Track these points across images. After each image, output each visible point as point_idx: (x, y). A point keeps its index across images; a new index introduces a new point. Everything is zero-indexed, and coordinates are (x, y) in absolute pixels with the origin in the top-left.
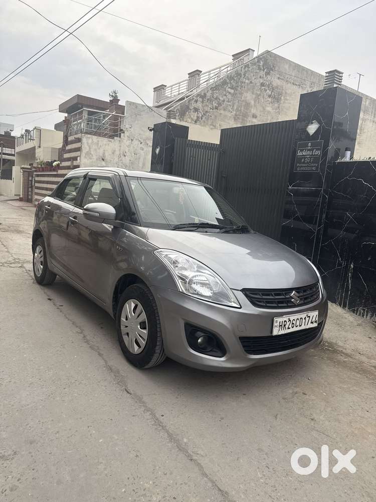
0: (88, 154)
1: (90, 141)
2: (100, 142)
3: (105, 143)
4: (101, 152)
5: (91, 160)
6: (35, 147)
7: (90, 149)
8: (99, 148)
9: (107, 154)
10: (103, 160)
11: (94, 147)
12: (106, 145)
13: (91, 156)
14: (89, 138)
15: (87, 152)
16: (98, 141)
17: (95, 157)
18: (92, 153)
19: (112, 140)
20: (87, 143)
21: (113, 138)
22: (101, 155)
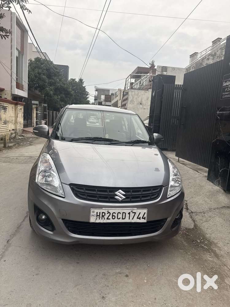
0: (132, 101)
1: (133, 93)
2: (139, 93)
3: (142, 93)
4: (139, 99)
5: (133, 105)
6: (118, 100)
7: (133, 98)
8: (139, 97)
9: (143, 100)
10: (141, 104)
11: (136, 97)
12: (143, 95)
13: (133, 102)
14: (133, 91)
15: (131, 100)
16: (138, 93)
17: (136, 103)
18: (134, 100)
19: (147, 91)
20: (132, 95)
21: (148, 90)
22: (140, 101)
